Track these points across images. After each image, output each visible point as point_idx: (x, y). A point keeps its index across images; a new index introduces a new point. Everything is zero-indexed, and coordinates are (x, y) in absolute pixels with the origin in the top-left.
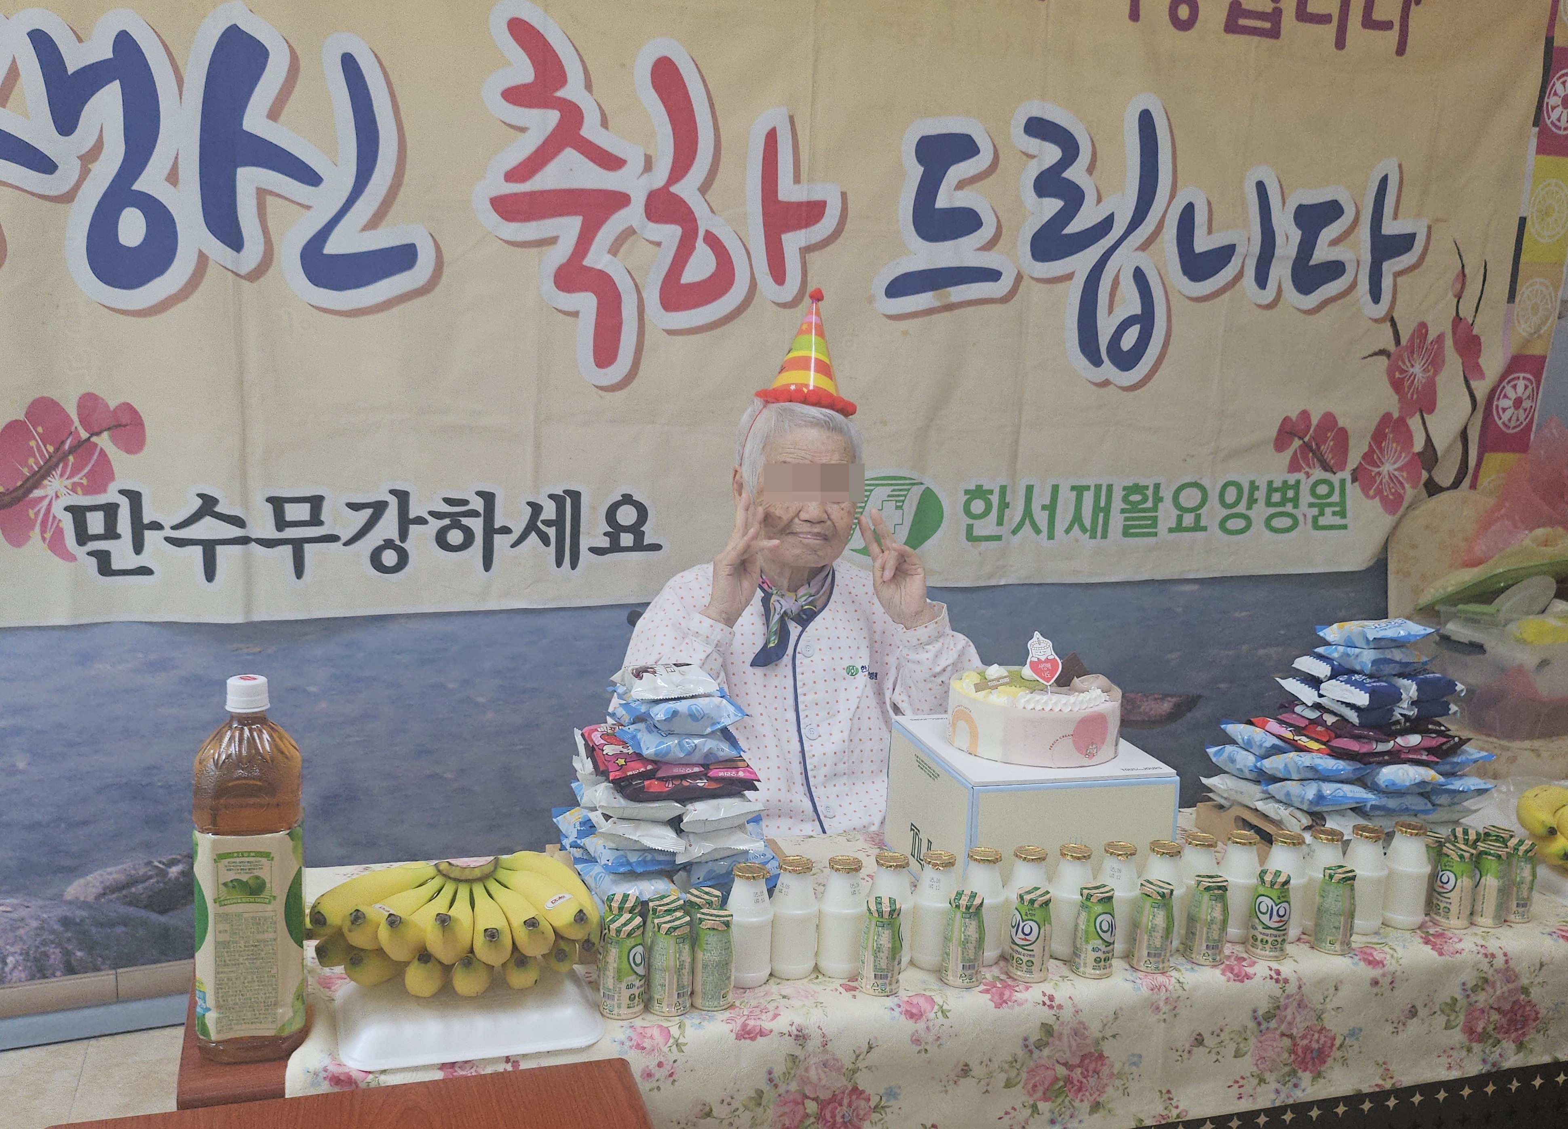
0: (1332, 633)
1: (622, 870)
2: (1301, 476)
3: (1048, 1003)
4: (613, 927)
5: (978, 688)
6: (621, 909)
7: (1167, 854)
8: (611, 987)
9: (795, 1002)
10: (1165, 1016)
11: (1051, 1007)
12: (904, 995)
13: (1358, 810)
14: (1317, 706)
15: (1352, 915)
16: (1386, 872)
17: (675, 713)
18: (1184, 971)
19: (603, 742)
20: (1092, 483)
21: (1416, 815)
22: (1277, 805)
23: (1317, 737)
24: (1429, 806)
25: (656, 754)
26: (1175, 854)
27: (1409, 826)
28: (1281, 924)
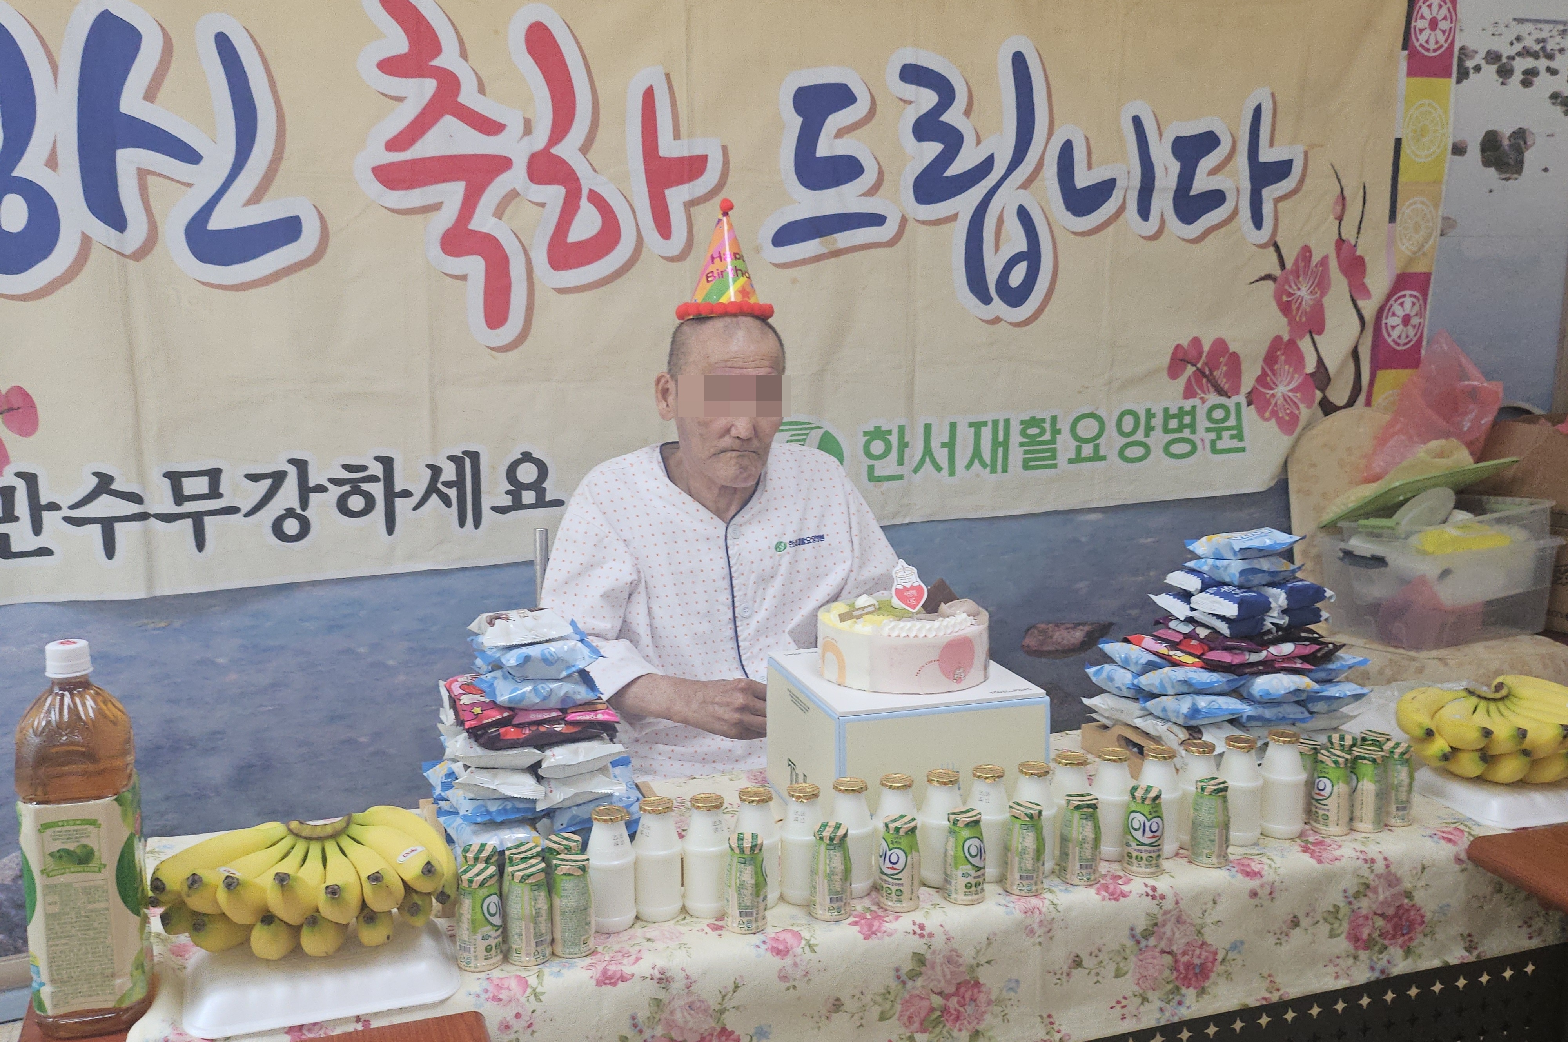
0: (1201, 546)
1: (479, 820)
2: (1196, 401)
3: (919, 931)
4: (465, 877)
5: (843, 618)
6: (476, 859)
7: (1035, 774)
8: (466, 939)
9: (659, 945)
10: (1039, 940)
11: (922, 936)
12: (770, 931)
13: (1234, 722)
14: (1190, 620)
15: (1226, 826)
16: (1259, 783)
17: (527, 658)
18: (1058, 893)
19: (462, 692)
20: (988, 418)
21: (1294, 724)
22: (1155, 722)
23: (1191, 651)
24: (1307, 714)
25: (511, 700)
26: (1042, 774)
27: (1282, 735)
28: (1154, 840)
